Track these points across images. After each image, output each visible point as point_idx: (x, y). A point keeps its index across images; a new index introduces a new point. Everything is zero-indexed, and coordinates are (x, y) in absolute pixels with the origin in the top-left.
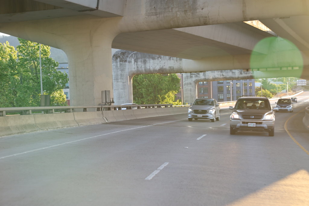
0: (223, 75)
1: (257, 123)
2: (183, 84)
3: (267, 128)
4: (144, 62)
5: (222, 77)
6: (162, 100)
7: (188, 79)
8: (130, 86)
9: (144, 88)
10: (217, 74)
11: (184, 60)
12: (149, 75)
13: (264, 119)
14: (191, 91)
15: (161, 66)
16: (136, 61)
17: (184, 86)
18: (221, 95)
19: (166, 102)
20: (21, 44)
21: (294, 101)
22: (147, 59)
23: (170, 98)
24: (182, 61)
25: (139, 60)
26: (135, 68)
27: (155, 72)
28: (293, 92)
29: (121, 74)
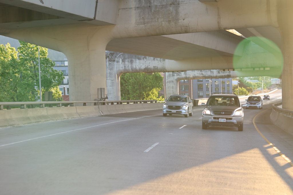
0: (202, 74)
1: (227, 119)
2: (165, 82)
3: (236, 124)
4: (131, 61)
5: (201, 75)
6: (147, 97)
7: (170, 77)
8: (118, 84)
9: (130, 85)
10: (197, 73)
11: (167, 60)
12: (135, 73)
13: (234, 115)
14: (173, 89)
15: (146, 66)
16: (123, 61)
17: (167, 84)
18: (200, 92)
19: (150, 99)
20: (21, 46)
21: (267, 99)
22: (133, 60)
23: (154, 94)
24: (165, 61)
25: (126, 60)
26: (122, 67)
27: (140, 71)
28: (268, 90)
29: (110, 73)
